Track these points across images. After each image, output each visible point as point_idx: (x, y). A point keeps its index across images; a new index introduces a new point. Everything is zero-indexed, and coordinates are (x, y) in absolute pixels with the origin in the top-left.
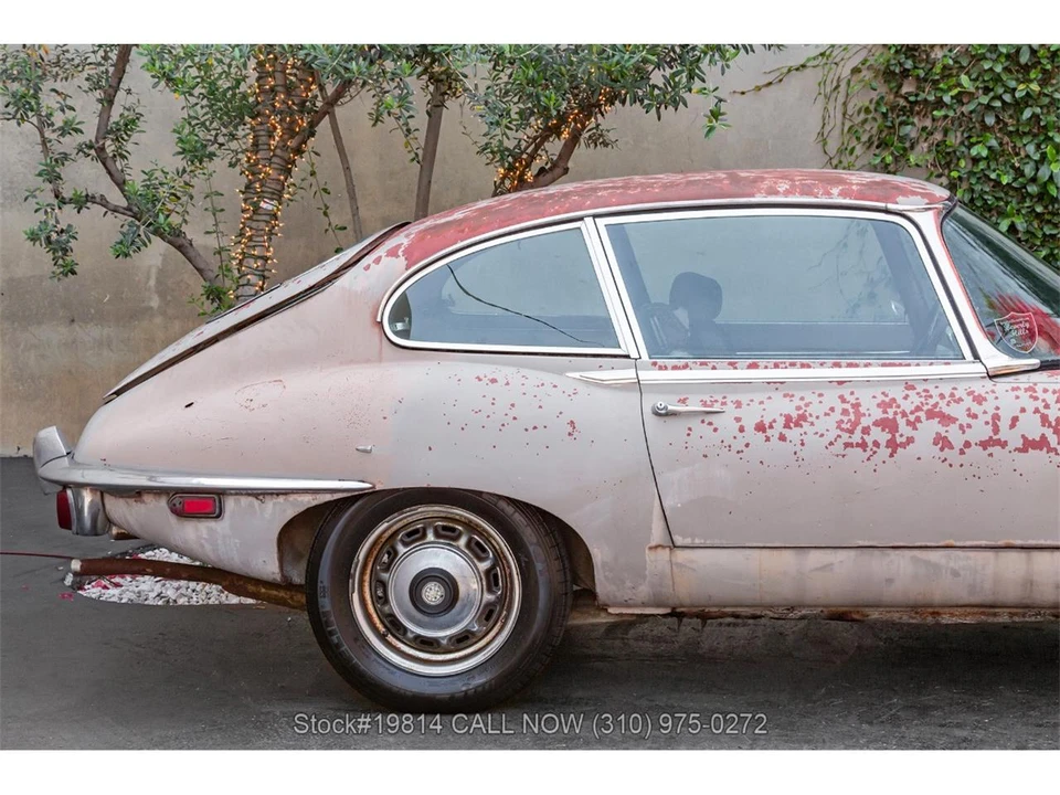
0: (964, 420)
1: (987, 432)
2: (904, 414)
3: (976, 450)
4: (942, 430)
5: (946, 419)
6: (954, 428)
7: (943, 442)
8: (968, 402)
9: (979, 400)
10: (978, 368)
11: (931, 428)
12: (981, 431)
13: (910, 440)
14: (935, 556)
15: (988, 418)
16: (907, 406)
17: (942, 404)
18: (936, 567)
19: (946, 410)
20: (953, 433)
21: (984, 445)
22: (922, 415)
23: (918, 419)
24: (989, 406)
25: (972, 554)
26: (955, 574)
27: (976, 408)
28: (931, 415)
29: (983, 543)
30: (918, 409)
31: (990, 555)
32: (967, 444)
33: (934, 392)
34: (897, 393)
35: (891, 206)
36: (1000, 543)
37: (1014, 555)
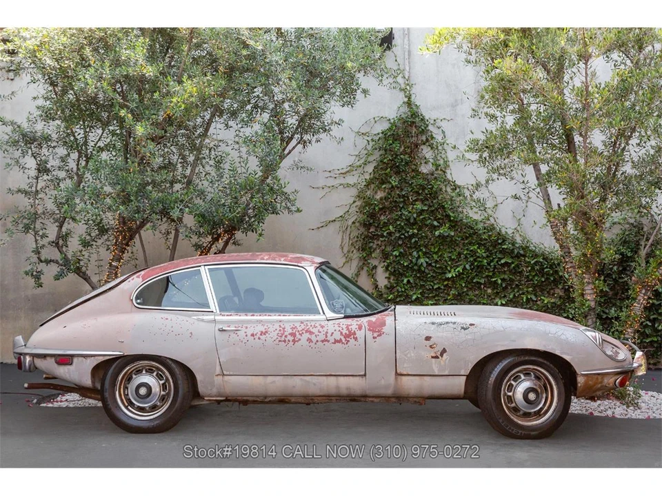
0: (317, 333)
1: (323, 337)
2: (298, 331)
3: (320, 343)
4: (310, 337)
5: (311, 333)
6: (314, 336)
7: (309, 340)
8: (319, 327)
9: (322, 327)
10: (324, 317)
11: (307, 335)
12: (322, 337)
13: (300, 340)
14: (308, 378)
15: (324, 333)
16: (300, 329)
17: (311, 328)
18: (308, 382)
19: (312, 330)
20: (313, 338)
21: (322, 341)
22: (304, 331)
23: (303, 333)
24: (325, 329)
25: (319, 378)
26: (315, 384)
27: (321, 330)
28: (307, 331)
29: (322, 374)
30: (303, 330)
31: (325, 378)
32: (317, 341)
33: (309, 325)
34: (297, 325)
35: (299, 265)
36: (328, 374)
37: (332, 378)
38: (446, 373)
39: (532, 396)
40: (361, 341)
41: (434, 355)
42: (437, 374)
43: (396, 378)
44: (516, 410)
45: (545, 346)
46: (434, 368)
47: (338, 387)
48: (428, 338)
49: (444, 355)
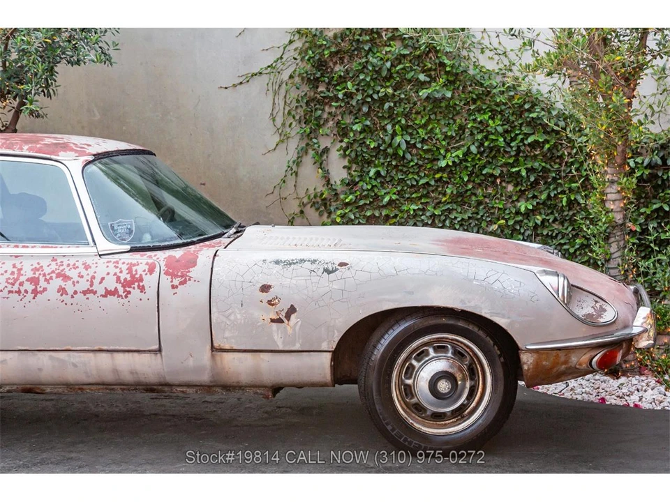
0: (76, 278)
1: (86, 286)
2: (44, 275)
3: (80, 296)
4: (63, 284)
5: (66, 278)
6: (70, 283)
7: (62, 291)
8: (81, 269)
9: (87, 267)
10: (94, 250)
11: (58, 282)
12: (84, 285)
13: (45, 289)
14: (63, 355)
15: (89, 278)
16: (47, 270)
17: (67, 270)
18: (63, 361)
19: (68, 273)
20: (70, 289)
21: (84, 293)
22: (54, 275)
23: (51, 278)
24: (91, 272)
25: (82, 354)
26: (75, 365)
27: (84, 272)
28: (58, 276)
29: (87, 348)
30: (53, 272)
31: (91, 355)
32: (76, 292)
33: (65, 263)
34: (44, 263)
36: (96, 348)
37: (104, 355)
38: (297, 347)
39: (444, 386)
40: (151, 292)
41: (275, 317)
42: (281, 348)
43: (213, 356)
44: (418, 408)
45: (462, 301)
46: (276, 337)
47: (115, 371)
48: (265, 288)
49: (293, 316)
